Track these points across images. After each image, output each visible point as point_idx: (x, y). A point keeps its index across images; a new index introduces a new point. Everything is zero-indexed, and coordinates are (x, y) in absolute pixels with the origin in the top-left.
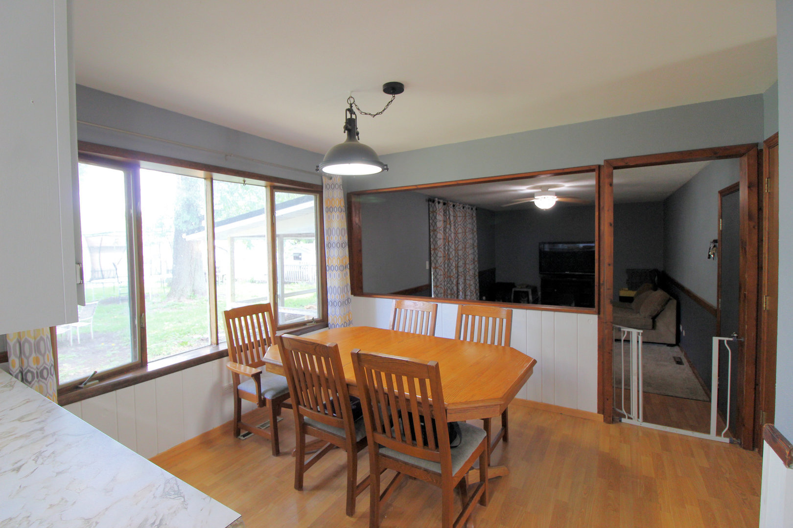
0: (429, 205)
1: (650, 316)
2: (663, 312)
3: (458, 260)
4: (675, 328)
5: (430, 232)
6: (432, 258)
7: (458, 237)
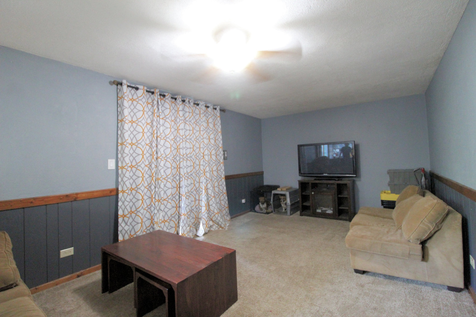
0: (117, 89)
1: (418, 239)
2: (437, 233)
3: (180, 160)
4: (462, 260)
5: (118, 123)
6: (120, 156)
7: (180, 134)
